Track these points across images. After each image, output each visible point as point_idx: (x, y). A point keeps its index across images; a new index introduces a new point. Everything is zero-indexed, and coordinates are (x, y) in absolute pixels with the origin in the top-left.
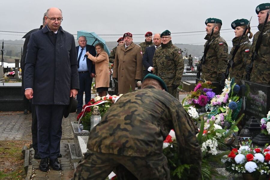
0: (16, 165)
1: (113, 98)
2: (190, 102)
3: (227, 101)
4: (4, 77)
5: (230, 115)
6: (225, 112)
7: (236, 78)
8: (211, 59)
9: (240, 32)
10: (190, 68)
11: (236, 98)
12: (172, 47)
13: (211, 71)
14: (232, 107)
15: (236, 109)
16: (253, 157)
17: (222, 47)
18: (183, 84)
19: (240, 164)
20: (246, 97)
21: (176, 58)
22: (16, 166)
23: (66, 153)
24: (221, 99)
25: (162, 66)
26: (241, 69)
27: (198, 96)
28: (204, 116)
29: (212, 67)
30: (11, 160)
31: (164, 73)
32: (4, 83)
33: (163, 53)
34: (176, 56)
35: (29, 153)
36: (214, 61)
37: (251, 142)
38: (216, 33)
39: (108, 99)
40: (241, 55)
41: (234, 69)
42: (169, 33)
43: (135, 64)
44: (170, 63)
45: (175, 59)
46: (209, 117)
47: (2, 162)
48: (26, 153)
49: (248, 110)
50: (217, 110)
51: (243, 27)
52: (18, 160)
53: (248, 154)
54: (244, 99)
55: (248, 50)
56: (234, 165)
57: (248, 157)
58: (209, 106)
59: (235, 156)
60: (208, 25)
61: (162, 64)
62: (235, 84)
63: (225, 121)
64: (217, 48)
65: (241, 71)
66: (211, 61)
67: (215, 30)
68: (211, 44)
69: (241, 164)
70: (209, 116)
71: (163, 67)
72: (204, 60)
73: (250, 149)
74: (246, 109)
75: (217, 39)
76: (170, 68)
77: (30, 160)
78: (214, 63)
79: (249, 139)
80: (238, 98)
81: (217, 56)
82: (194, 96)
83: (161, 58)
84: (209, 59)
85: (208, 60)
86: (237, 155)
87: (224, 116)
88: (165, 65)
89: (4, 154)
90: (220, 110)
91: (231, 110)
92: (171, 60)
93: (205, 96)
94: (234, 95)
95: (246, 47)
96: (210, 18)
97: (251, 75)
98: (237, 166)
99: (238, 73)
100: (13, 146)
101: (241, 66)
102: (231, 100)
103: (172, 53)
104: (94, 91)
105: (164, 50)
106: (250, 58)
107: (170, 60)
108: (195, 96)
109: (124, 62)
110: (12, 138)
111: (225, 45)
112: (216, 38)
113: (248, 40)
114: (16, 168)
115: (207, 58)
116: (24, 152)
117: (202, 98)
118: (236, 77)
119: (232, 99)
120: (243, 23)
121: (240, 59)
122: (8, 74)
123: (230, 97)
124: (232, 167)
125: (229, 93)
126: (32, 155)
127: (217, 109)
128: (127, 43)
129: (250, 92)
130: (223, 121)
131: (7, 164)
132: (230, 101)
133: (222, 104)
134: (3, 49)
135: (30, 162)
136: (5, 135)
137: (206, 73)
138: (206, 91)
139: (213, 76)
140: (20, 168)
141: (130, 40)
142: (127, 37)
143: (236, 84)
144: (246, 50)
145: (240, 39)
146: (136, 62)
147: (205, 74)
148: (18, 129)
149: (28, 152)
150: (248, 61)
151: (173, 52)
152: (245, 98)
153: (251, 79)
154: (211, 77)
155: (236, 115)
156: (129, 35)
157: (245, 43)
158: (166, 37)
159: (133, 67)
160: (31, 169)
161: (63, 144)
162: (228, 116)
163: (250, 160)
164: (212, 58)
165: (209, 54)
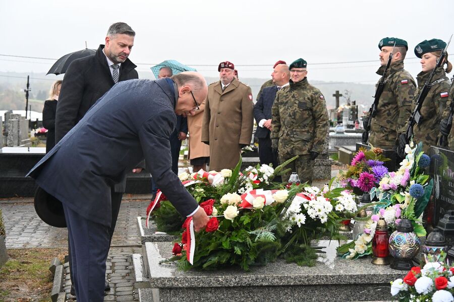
0: (38, 291)
1: (210, 177)
2: (345, 184)
3: (407, 183)
4: (30, 136)
5: (412, 207)
6: (404, 202)
7: (425, 142)
8: (386, 108)
9: (431, 62)
10: (353, 124)
11: (423, 177)
12: (308, 87)
13: (387, 128)
14: (416, 193)
15: (423, 197)
16: (446, 283)
17: (405, 88)
18: (339, 152)
19: (424, 294)
20: (440, 176)
21: (316, 106)
22: (39, 293)
23: (127, 271)
24: (398, 179)
25: (292, 120)
26: (433, 127)
27: (358, 174)
28: (366, 208)
29: (388, 122)
30: (30, 282)
31: (295, 131)
32: (30, 148)
33: (293, 97)
34: (317, 103)
35: (61, 272)
36: (391, 112)
37: (445, 255)
38: (398, 64)
39: (202, 177)
40: (434, 103)
41: (421, 127)
42: (303, 63)
43: (238, 116)
44: (306, 116)
45: (314, 109)
46: (376, 211)
47: (14, 286)
48: (56, 270)
49: (443, 198)
50: (390, 199)
51: (435, 54)
52: (44, 283)
53: (438, 276)
54: (438, 179)
55: (447, 93)
56: (414, 296)
57: (437, 282)
58: (375, 192)
59: (416, 280)
60: (384, 50)
61: (293, 117)
62: (421, 154)
63: (402, 217)
64: (397, 89)
65: (433, 130)
66: (387, 112)
67: (396, 58)
68: (387, 82)
69: (426, 294)
70: (376, 209)
71: (294, 121)
72: (374, 109)
73: (442, 267)
74: (440, 197)
75: (397, 74)
76: (306, 123)
77: (62, 283)
78: (392, 115)
79: (441, 250)
80: (427, 177)
81: (397, 103)
82: (350, 175)
83: (291, 107)
84: (382, 108)
85: (381, 110)
86: (419, 277)
87: (401, 209)
88: (297, 117)
89: (20, 272)
90: (395, 198)
91: (414, 199)
92: (308, 110)
93: (371, 173)
94: (419, 173)
95: (441, 88)
96: (387, 38)
97: (450, 138)
98: (419, 298)
99: (428, 134)
100: (35, 258)
101: (433, 121)
102: (414, 181)
103: (311, 98)
104: (185, 163)
105: (295, 92)
106: (448, 108)
107: (306, 110)
108: (353, 174)
109: (219, 113)
110: (36, 244)
111: (411, 84)
112: (396, 71)
113: (445, 75)
114: (39, 297)
115: (381, 107)
116: (53, 269)
117: (365, 178)
118: (427, 141)
119: (416, 180)
120: (435, 47)
121: (431, 110)
122: (37, 132)
123: (412, 175)
124: (411, 299)
125: (412, 169)
126: (67, 274)
127: (389, 196)
128: (226, 79)
129: (448, 168)
130: (400, 218)
131: (24, 289)
132: (412, 182)
133: (398, 188)
134: (28, 88)
135: (63, 287)
136: (24, 239)
137: (377, 132)
138: (373, 165)
139: (390, 137)
140: (45, 297)
141: (229, 74)
142: (224, 69)
143: (423, 154)
144: (442, 94)
145: (431, 75)
146: (241, 114)
147: (376, 134)
148: (47, 228)
149: (60, 268)
150: (444, 112)
151: (312, 96)
152: (440, 179)
153: (449, 145)
154: (387, 140)
155: (422, 207)
156: (228, 65)
157: (439, 81)
158: (298, 71)
159: (236, 122)
160: (62, 299)
161: (124, 255)
162: (409, 210)
163: (442, 287)
164: (388, 107)
165: (384, 100)
